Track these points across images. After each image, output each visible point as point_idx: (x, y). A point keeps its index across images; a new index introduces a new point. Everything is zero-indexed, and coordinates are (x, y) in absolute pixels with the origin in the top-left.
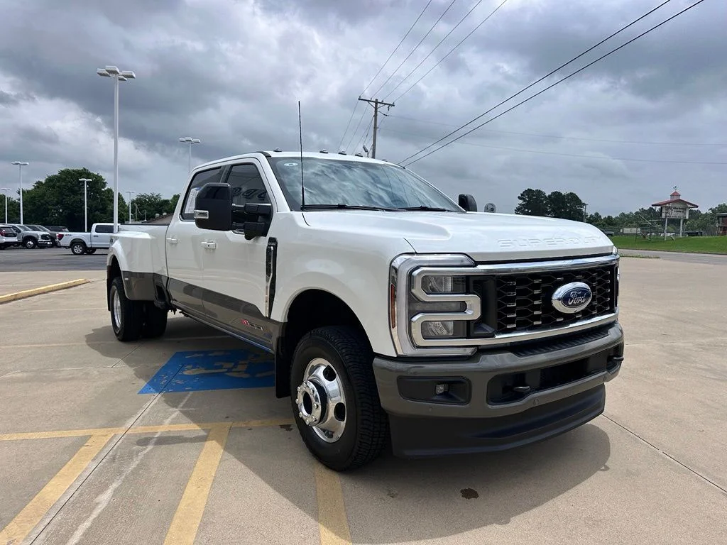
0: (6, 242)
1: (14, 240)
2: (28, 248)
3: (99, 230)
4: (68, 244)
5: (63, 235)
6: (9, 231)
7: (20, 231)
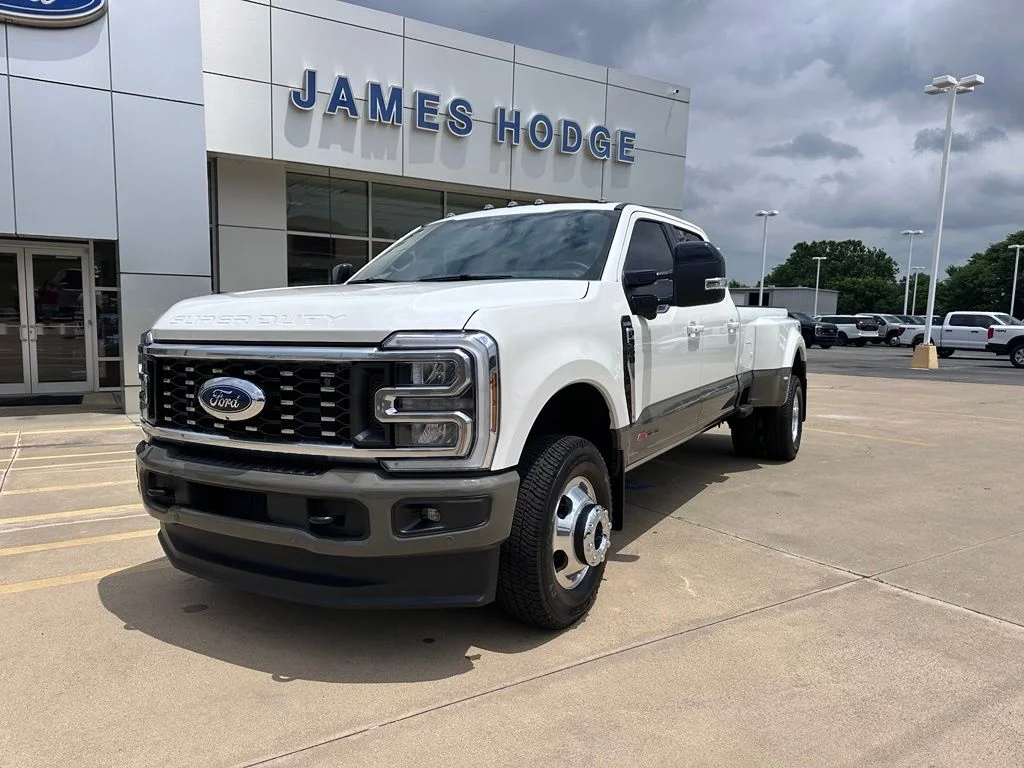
0: (862, 338)
1: (875, 334)
2: (891, 346)
3: (954, 321)
4: (909, 341)
5: (904, 329)
6: (871, 323)
7: (885, 323)
